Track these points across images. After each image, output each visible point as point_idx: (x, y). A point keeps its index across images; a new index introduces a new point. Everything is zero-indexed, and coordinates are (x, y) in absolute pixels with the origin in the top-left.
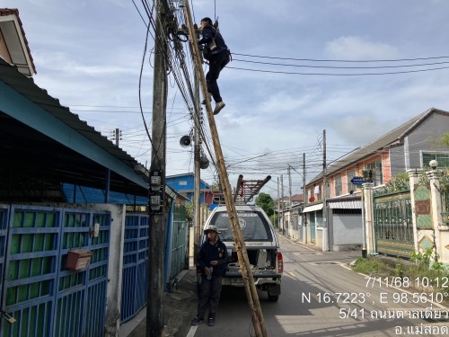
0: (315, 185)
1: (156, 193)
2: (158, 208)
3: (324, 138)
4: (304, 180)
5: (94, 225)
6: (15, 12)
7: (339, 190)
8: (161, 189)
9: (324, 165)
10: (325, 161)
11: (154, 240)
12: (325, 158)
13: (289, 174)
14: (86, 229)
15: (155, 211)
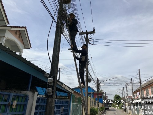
0: (137, 92)
1: (50, 87)
2: (51, 94)
3: (139, 72)
4: (132, 89)
5: (12, 101)
6: (25, 28)
7: (147, 94)
8: (53, 85)
9: (140, 83)
10: (140, 81)
11: (48, 111)
12: (140, 79)
13: (126, 86)
14: (7, 103)
15: (49, 96)
